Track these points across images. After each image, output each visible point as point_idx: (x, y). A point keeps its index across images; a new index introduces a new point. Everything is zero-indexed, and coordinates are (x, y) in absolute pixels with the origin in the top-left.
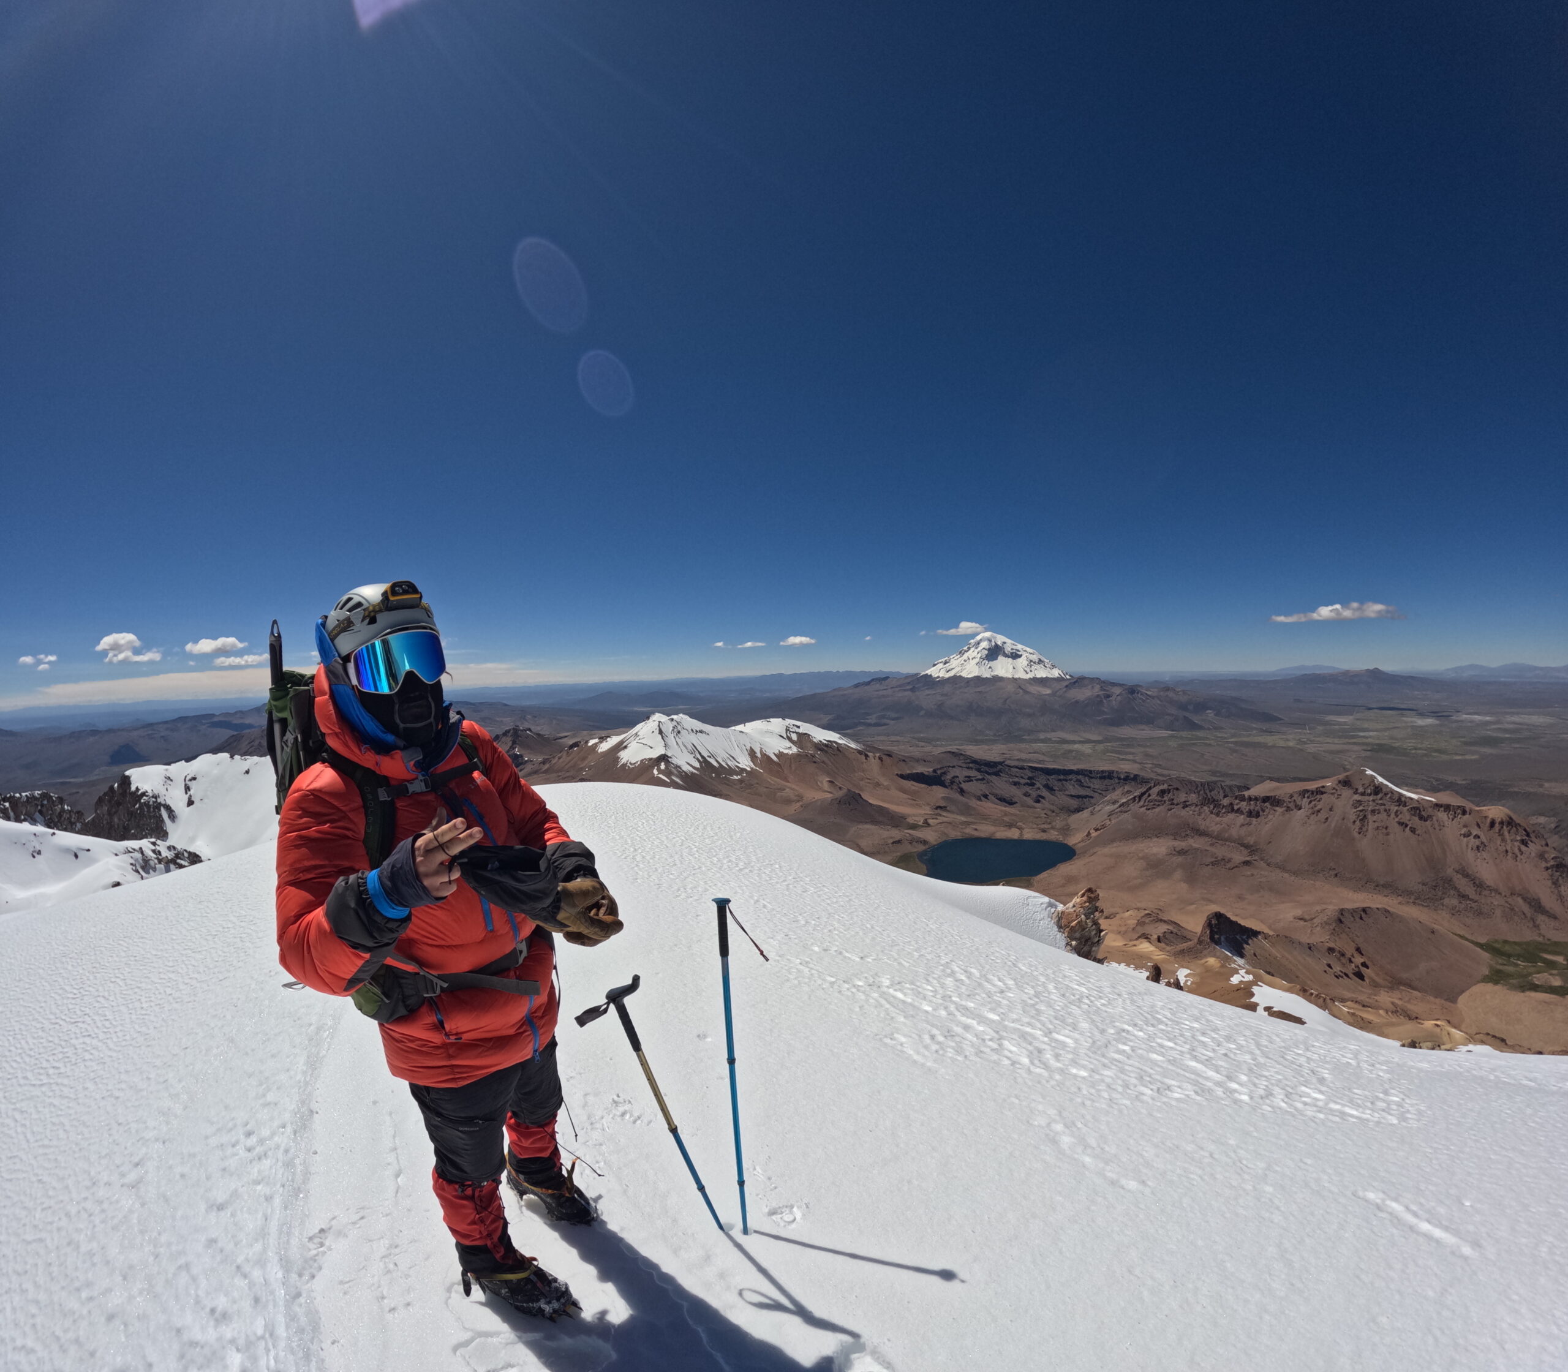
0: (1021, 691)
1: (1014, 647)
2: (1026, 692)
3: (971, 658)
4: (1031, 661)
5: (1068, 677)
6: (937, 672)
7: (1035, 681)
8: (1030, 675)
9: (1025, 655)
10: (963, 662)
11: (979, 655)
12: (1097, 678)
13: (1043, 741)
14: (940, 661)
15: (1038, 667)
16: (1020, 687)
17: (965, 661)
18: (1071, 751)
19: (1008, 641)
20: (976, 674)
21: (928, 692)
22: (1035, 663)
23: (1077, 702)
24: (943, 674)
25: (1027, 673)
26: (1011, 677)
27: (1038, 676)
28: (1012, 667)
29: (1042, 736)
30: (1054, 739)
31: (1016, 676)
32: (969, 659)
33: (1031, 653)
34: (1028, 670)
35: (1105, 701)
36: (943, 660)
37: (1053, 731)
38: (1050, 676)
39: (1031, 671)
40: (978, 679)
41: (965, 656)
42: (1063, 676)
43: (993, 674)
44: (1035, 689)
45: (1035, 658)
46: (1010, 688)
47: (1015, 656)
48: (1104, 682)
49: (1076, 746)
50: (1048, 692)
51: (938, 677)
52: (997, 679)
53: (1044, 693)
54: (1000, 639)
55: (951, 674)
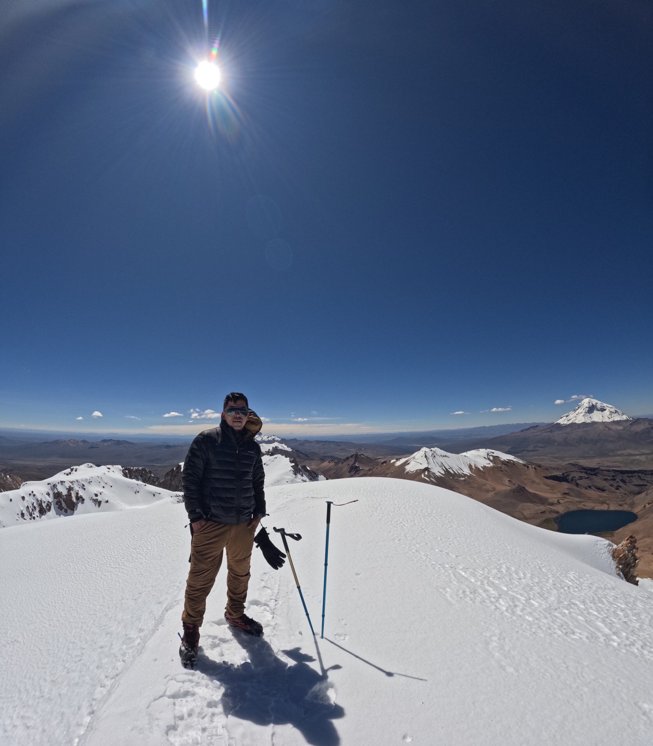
0: (607, 429)
1: (602, 405)
2: (610, 429)
3: (580, 413)
4: (611, 412)
5: (631, 419)
6: (563, 421)
7: (614, 422)
8: (611, 420)
9: (608, 409)
10: (576, 415)
11: (584, 411)
12: (647, 418)
13: (620, 455)
14: (564, 415)
15: (615, 415)
16: (606, 427)
17: (577, 414)
18: (635, 460)
19: (599, 402)
20: (583, 421)
21: (559, 432)
22: (613, 413)
23: (637, 433)
24: (566, 422)
25: (610, 419)
26: (601, 421)
27: (616, 420)
28: (601, 416)
29: (619, 453)
30: (625, 454)
31: (604, 421)
32: (579, 413)
33: (611, 408)
34: (610, 417)
35: (651, 431)
36: (566, 415)
37: (625, 449)
38: (622, 419)
39: (612, 417)
40: (584, 423)
41: (577, 412)
42: (628, 419)
43: (592, 420)
44: (614, 427)
45: (613, 410)
46: (601, 427)
47: (603, 410)
48: (650, 420)
49: (638, 457)
50: (621, 428)
51: (564, 424)
52: (594, 423)
53: (619, 429)
54: (594, 401)
55: (570, 422)
